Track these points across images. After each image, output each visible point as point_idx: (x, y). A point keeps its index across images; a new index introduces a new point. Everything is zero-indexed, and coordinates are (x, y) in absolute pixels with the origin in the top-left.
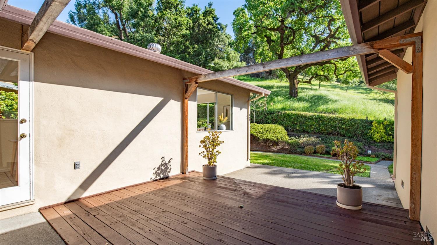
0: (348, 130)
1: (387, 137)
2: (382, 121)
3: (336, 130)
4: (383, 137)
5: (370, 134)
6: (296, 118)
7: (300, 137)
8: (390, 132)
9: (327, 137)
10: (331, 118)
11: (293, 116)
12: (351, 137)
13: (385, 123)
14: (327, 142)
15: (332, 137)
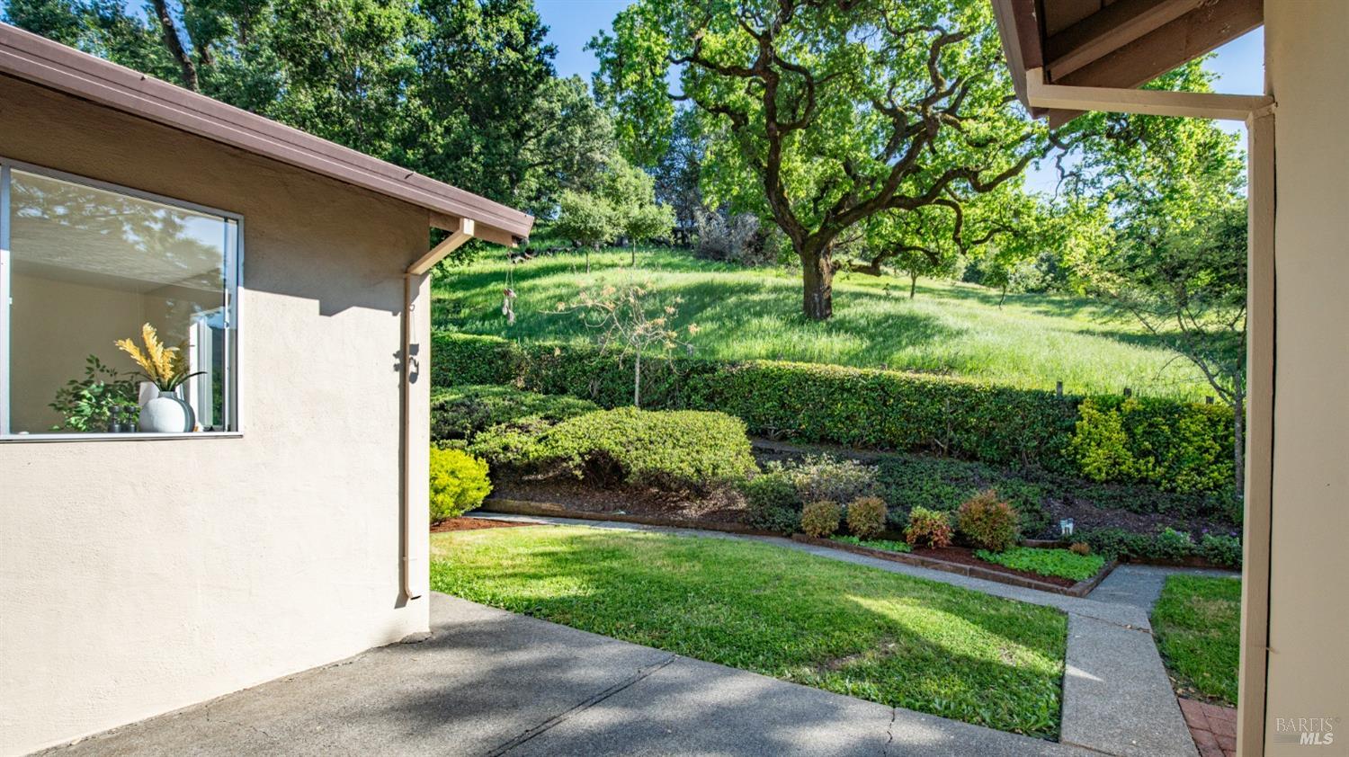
0: (989, 433)
1: (1134, 462)
2: (1117, 399)
3: (945, 433)
4: (1121, 461)
5: (1070, 448)
6: (794, 388)
7: (803, 462)
8: (1147, 443)
9: (905, 462)
10: (923, 385)
11: (782, 381)
12: (1001, 463)
13: (1126, 407)
14: (905, 479)
15: (925, 462)
